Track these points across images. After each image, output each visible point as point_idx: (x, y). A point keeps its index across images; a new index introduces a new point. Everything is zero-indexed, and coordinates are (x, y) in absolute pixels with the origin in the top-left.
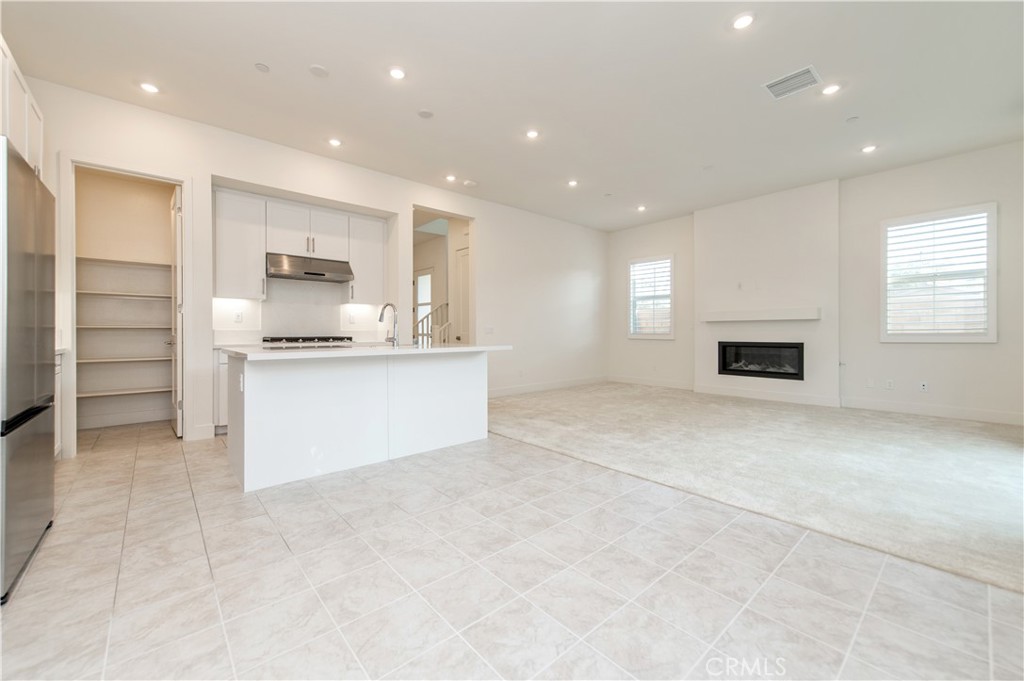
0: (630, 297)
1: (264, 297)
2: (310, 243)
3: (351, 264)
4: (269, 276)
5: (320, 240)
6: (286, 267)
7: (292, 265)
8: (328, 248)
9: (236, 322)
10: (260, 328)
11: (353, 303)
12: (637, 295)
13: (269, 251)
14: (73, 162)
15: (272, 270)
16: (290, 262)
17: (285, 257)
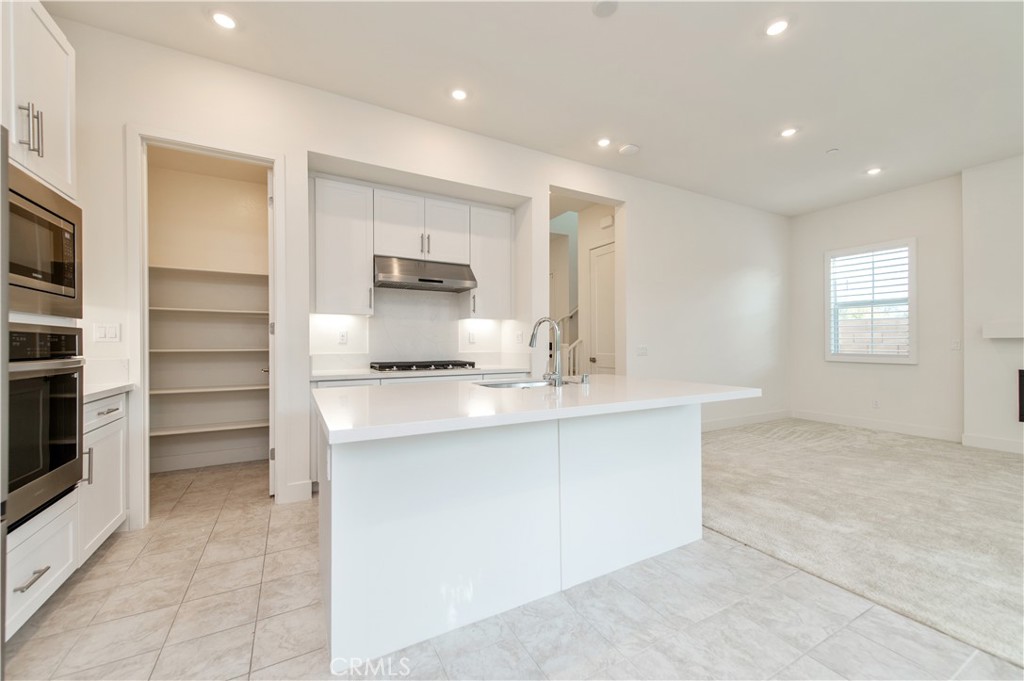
0: (830, 303)
1: (372, 312)
2: (425, 241)
3: (472, 267)
4: (379, 285)
5: (435, 236)
6: (396, 274)
7: (403, 271)
8: (446, 249)
9: (340, 343)
10: (367, 352)
11: (475, 318)
12: (840, 300)
13: (377, 253)
14: (143, 138)
15: (381, 277)
16: (400, 266)
17: (395, 260)
